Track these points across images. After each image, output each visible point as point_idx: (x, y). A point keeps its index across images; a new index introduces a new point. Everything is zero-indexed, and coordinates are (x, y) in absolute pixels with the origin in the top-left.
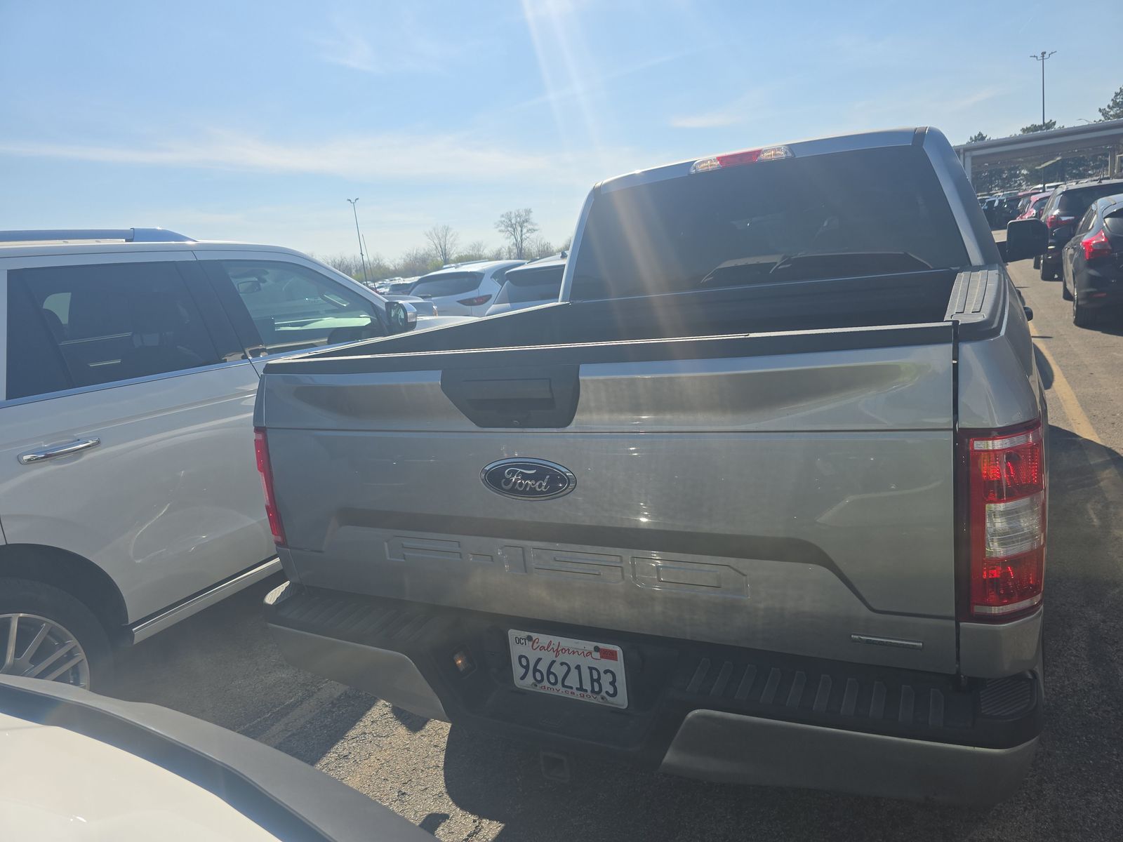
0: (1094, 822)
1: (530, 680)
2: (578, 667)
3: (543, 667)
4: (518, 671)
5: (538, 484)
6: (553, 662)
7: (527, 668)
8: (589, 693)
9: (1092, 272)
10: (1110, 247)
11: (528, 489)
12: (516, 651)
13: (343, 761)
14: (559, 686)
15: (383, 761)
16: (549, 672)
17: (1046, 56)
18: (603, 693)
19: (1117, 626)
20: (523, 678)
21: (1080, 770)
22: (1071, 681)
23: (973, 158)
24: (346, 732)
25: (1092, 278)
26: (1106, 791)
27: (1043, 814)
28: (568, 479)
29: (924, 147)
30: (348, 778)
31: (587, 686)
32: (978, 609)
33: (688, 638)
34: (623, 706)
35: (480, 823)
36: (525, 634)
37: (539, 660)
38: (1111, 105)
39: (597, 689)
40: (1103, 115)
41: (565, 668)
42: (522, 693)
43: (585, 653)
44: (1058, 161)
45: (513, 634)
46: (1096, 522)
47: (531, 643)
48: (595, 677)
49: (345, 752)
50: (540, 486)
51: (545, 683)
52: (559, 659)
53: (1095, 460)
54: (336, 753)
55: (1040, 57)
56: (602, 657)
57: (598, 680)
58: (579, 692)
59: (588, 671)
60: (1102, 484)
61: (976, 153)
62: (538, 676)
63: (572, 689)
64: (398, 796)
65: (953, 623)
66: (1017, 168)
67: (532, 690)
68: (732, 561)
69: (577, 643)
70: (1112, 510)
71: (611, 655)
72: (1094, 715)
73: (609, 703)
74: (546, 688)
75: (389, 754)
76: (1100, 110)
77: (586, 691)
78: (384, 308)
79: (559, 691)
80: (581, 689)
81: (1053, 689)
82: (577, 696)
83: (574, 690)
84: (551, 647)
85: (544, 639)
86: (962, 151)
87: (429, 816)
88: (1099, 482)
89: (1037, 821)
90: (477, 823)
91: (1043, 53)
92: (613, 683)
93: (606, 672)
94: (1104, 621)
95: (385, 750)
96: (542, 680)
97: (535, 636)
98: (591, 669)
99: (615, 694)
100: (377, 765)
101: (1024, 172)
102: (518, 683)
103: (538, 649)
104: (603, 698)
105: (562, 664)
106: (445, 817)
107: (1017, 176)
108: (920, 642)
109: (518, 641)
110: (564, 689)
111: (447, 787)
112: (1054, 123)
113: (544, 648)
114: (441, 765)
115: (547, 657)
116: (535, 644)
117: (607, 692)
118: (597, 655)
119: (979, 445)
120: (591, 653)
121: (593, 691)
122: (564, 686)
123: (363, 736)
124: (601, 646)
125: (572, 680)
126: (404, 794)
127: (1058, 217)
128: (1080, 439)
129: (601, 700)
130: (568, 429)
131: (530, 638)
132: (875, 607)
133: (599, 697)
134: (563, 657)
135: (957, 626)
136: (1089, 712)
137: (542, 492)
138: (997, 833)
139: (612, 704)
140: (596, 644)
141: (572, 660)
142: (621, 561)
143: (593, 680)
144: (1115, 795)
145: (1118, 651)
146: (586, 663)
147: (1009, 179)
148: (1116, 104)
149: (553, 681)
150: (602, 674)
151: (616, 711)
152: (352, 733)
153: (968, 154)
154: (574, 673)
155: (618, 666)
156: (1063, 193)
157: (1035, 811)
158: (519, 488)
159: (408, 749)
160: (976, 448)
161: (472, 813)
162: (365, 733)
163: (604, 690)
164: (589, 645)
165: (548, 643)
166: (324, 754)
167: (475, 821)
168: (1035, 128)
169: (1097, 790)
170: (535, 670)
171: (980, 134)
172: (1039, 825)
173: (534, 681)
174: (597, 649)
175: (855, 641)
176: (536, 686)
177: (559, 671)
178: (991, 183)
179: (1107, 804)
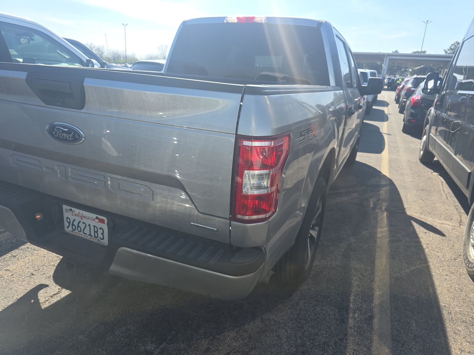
0: (313, 317)
1: (70, 229)
2: (89, 225)
3: (76, 223)
4: (66, 224)
5: (68, 136)
6: (80, 222)
7: (69, 223)
8: (93, 237)
9: (412, 111)
10: (421, 102)
11: (64, 138)
12: (66, 215)
13: (12, 258)
14: (82, 233)
15: (31, 260)
16: (78, 226)
17: (428, 22)
18: (99, 238)
19: (359, 245)
20: (68, 227)
21: (317, 296)
22: (331, 263)
23: (390, 60)
24: (20, 246)
25: (412, 113)
26: (324, 306)
27: (294, 311)
28: (81, 136)
29: (321, 29)
30: (11, 265)
31: (93, 234)
32: (239, 216)
33: (131, 217)
34: (106, 244)
35: (61, 290)
36: (69, 208)
37: (74, 220)
38: (449, 49)
39: (96, 236)
40: (445, 52)
41: (84, 225)
42: (67, 234)
43: (93, 219)
44: (422, 67)
45: (65, 207)
46: (372, 205)
47: (71, 212)
48: (96, 230)
49: (15, 255)
50: (69, 137)
51: (77, 231)
52: (82, 221)
53: (383, 183)
54: (11, 254)
55: (426, 22)
56: (99, 222)
57: (97, 232)
58: (89, 237)
59: (93, 227)
60: (381, 192)
61: (391, 57)
62: (74, 228)
63: (86, 234)
64: (30, 275)
65: (228, 221)
66: (407, 68)
67: (71, 233)
68: (148, 183)
69: (90, 214)
70: (380, 202)
71: (102, 221)
72: (333, 276)
73: (100, 242)
74: (76, 233)
75: (35, 258)
76: (444, 50)
77: (92, 236)
78: (85, 61)
79: (81, 235)
80: (90, 235)
81: (323, 265)
82: (89, 238)
83: (88, 235)
84: (79, 215)
85: (77, 211)
86: (386, 55)
87: (40, 285)
88: (380, 191)
89: (291, 314)
90: (59, 290)
91: (428, 21)
92: (102, 234)
93: (100, 228)
94: (355, 243)
95: (34, 256)
96: (75, 230)
97: (73, 209)
98: (94, 226)
99: (103, 239)
100: (27, 262)
101: (410, 70)
102: (67, 230)
103: (74, 215)
104: (98, 240)
105: (83, 223)
106: (47, 286)
107: (407, 71)
108: (216, 228)
109: (67, 210)
110: (84, 234)
111: (54, 274)
112: (426, 52)
113: (77, 215)
114: (56, 265)
115: (78, 219)
116: (73, 213)
117: (100, 238)
118: (97, 221)
119: (246, 143)
120: (95, 220)
121: (95, 236)
122: (84, 233)
123: (27, 249)
124: (99, 217)
125: (87, 231)
126: (33, 274)
127: (410, 88)
128: (382, 174)
129: (98, 241)
130: (82, 111)
131: (71, 210)
132: (200, 211)
133: (97, 239)
134: (84, 220)
135: (230, 223)
136: (332, 275)
137: (70, 141)
138: (273, 316)
139: (102, 243)
140: (97, 216)
141: (88, 222)
142: (105, 178)
143: (95, 232)
144: (326, 308)
145: (354, 254)
146: (93, 223)
147: (403, 72)
148: (451, 49)
149: (79, 230)
150: (99, 230)
151: (103, 246)
152: (22, 247)
153: (388, 57)
154: (88, 227)
155: (105, 227)
156: (414, 78)
157: (292, 310)
158: (60, 137)
159: (45, 257)
160: (244, 144)
161: (60, 286)
162: (28, 248)
163: (99, 237)
164: (94, 216)
165: (78, 213)
166: (5, 254)
167: (59, 289)
168: (418, 52)
169: (320, 305)
170: (73, 225)
171: (397, 51)
172: (291, 315)
173: (72, 229)
174: (97, 218)
175: (192, 225)
176: (73, 231)
177: (82, 226)
178: (396, 72)
179: (321, 311)
